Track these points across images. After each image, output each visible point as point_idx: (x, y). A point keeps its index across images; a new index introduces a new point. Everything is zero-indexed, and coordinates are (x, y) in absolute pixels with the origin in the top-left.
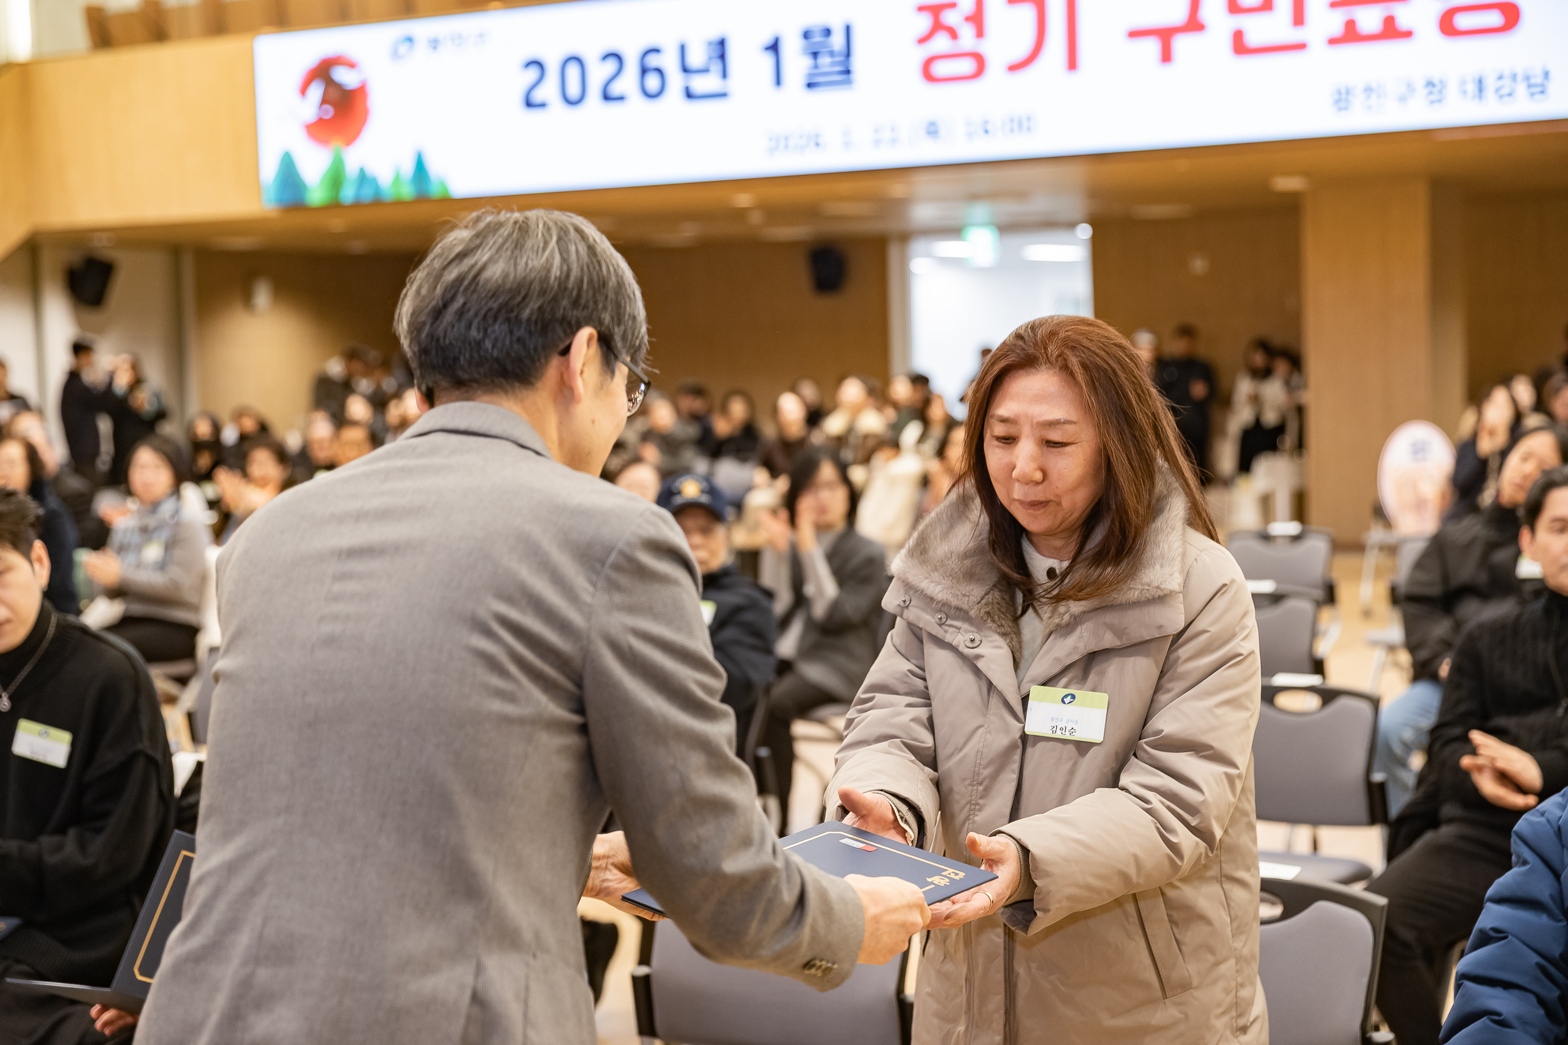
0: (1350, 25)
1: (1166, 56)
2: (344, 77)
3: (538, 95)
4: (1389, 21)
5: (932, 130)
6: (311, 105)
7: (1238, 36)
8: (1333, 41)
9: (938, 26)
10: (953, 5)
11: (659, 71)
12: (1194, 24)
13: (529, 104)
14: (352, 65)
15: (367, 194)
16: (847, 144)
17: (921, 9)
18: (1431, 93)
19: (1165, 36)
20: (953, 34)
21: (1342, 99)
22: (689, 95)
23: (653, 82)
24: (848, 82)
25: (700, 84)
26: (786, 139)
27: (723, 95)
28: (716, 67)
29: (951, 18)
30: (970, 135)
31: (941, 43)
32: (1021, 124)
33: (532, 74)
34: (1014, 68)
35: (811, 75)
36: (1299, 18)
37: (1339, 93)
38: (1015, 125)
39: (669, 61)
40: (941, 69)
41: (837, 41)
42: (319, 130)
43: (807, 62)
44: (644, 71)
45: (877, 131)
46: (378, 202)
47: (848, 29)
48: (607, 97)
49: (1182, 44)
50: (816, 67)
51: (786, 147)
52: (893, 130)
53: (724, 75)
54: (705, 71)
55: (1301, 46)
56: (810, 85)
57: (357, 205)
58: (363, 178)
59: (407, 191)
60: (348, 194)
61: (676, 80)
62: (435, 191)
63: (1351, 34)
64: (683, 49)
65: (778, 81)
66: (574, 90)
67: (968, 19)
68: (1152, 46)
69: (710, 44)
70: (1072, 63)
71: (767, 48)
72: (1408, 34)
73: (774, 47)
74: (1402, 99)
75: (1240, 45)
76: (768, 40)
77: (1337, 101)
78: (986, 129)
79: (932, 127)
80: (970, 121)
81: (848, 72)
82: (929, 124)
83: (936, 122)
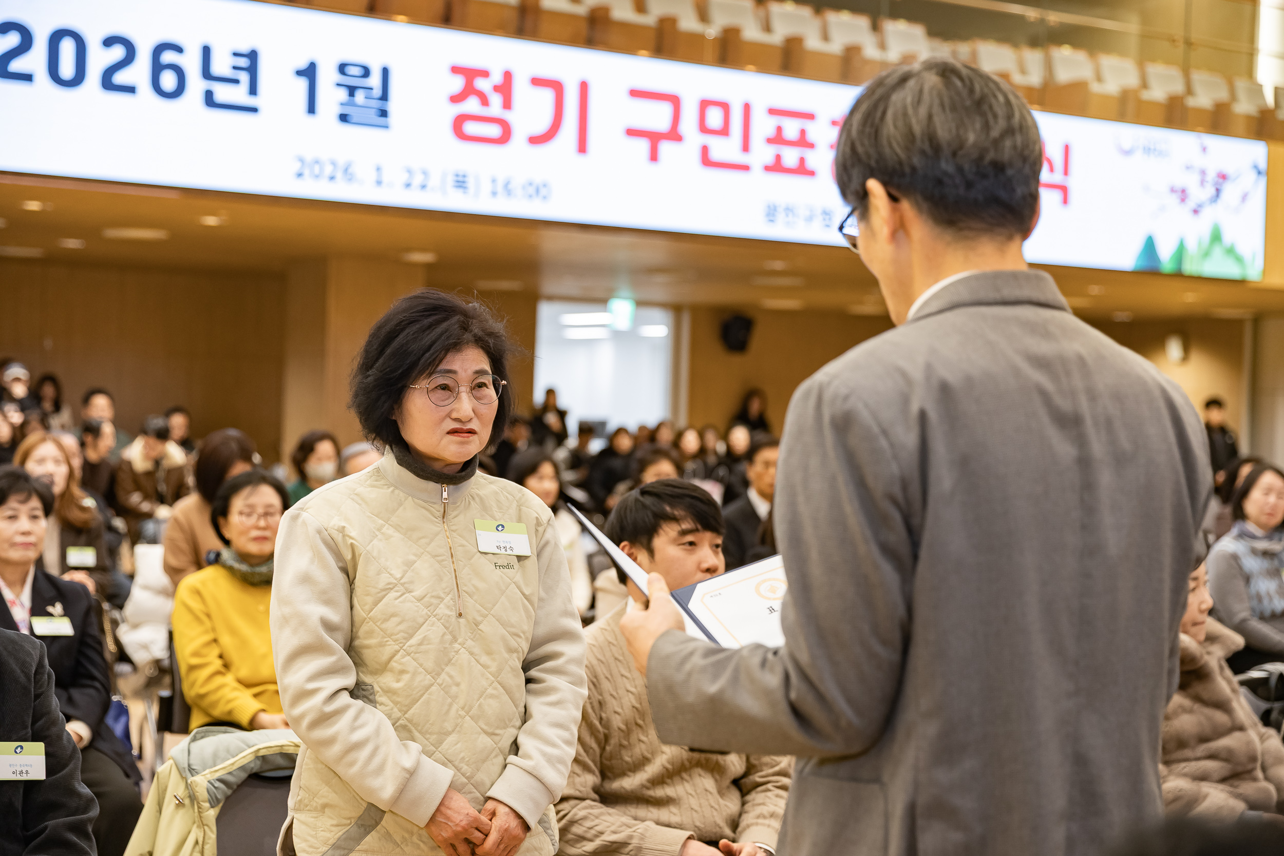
0: (778, 158)
1: (654, 156)
3: (18, 66)
4: (802, 160)
5: (461, 183)
7: (705, 150)
8: (768, 168)
9: (469, 91)
10: (485, 74)
11: (178, 70)
12: (674, 135)
13: (6, 73)
16: (379, 183)
17: (456, 70)
18: (824, 219)
19: (654, 138)
20: (485, 101)
21: (771, 213)
22: (210, 101)
23: (168, 81)
24: (385, 125)
25: (223, 93)
26: (318, 165)
27: (253, 110)
28: (244, 77)
29: (482, 84)
30: (494, 194)
31: (472, 105)
32: (538, 190)
33: (14, 38)
34: (535, 140)
35: (345, 110)
36: (746, 148)
37: (769, 207)
38: (531, 190)
39: (191, 63)
40: (471, 128)
41: (375, 80)
43: (343, 94)
44: (158, 66)
45: (410, 171)
47: (385, 72)
48: (108, 85)
49: (665, 147)
50: (351, 102)
51: (317, 174)
52: (425, 173)
53: (253, 90)
54: (233, 81)
55: (745, 168)
56: (344, 118)
61: (196, 85)
63: (777, 167)
64: (206, 52)
65: (311, 109)
66: (67, 70)
67: (496, 88)
68: (643, 145)
69: (236, 54)
70: (582, 147)
71: (299, 73)
72: (812, 173)
73: (309, 73)
74: (810, 219)
75: (706, 160)
76: (303, 64)
77: (768, 215)
78: (508, 189)
79: (461, 179)
80: (494, 181)
81: (384, 113)
82: (457, 175)
83: (464, 176)
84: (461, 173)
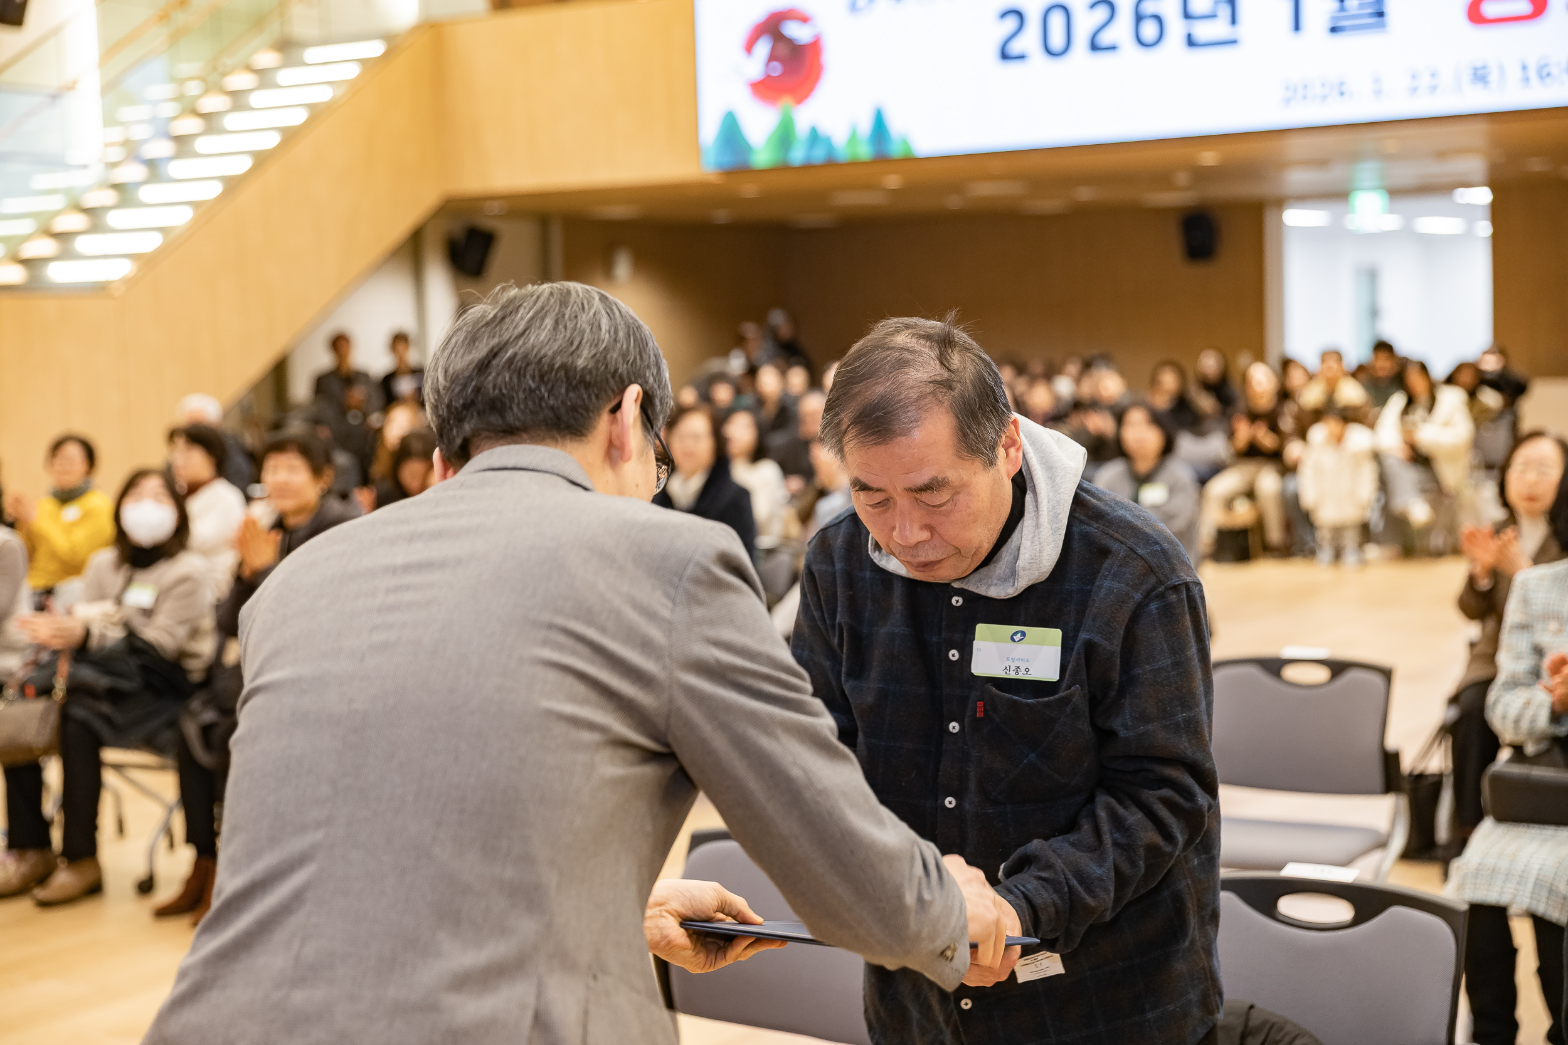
2: (795, 31)
3: (1016, 47)
5: (1480, 76)
6: (756, 64)
11: (1158, 18)
13: (1005, 56)
14: (804, 19)
15: (819, 155)
16: (1378, 92)
22: (1191, 42)
23: (1149, 30)
24: (1383, 26)
25: (1203, 31)
26: (1305, 87)
27: (1233, 42)
28: (1224, 11)
30: (1526, 80)
33: (1011, 23)
35: (1334, 18)
39: (1169, 6)
42: (765, 89)
43: (1331, 5)
44: (1139, 18)
45: (1414, 77)
46: (831, 164)
48: (1094, 47)
50: (1342, 9)
51: (1305, 97)
52: (1433, 75)
53: (1234, 21)
54: (1213, 16)
56: (1334, 30)
57: (807, 167)
58: (815, 136)
59: (864, 151)
60: (798, 156)
61: (1176, 28)
62: (896, 150)
65: (1297, 27)
66: (1057, 40)
78: (1544, 74)
79: (1480, 72)
80: (1524, 68)
81: (1381, 14)
82: (1476, 69)
83: (1484, 67)
84: (1479, 64)
